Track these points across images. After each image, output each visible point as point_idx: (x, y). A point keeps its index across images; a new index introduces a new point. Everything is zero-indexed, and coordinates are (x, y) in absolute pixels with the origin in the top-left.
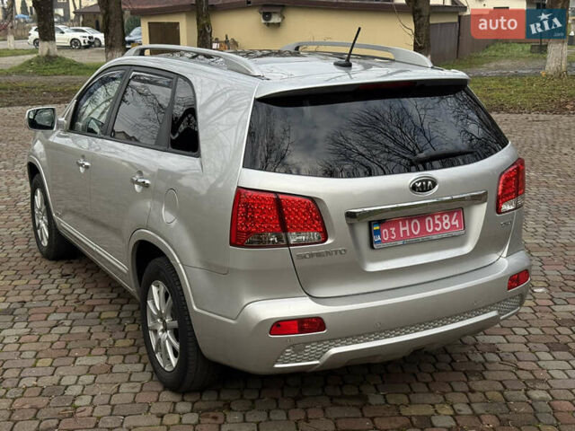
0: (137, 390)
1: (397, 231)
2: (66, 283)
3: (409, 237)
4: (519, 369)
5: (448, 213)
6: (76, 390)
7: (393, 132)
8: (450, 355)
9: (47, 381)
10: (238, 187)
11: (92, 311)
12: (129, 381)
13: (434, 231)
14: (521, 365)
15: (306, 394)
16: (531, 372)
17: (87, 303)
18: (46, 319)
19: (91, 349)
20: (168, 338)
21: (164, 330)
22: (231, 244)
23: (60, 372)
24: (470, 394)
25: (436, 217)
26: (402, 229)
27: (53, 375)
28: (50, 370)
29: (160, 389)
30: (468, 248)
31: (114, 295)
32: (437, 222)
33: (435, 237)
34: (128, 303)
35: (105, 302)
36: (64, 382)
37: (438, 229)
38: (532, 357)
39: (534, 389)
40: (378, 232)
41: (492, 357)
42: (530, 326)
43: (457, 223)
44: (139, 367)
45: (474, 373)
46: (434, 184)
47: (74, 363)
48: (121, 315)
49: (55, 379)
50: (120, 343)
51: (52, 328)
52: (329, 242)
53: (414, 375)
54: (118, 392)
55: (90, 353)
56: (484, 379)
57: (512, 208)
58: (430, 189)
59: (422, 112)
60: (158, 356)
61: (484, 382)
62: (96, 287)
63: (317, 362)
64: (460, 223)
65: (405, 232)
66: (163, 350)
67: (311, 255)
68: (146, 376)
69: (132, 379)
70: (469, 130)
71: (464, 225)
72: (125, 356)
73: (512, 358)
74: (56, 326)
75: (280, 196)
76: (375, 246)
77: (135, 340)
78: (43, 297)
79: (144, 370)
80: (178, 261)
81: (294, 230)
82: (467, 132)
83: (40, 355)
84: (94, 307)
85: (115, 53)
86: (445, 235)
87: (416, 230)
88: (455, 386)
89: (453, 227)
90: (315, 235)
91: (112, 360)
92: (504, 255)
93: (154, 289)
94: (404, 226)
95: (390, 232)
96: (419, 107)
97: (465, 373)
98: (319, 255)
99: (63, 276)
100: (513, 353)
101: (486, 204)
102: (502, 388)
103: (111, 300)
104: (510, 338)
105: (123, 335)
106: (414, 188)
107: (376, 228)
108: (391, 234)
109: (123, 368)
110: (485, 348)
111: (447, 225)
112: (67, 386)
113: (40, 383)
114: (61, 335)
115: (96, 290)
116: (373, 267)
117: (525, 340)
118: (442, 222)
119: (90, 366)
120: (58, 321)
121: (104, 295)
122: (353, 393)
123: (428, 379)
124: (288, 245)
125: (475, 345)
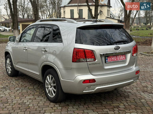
0: (44, 103)
1: (111, 59)
2: (17, 81)
3: (114, 61)
4: (137, 96)
5: (122, 55)
6: (28, 103)
7: (105, 38)
8: (119, 94)
9: (20, 102)
10: (74, 48)
11: (26, 87)
12: (41, 101)
13: (119, 59)
14: (137, 95)
15: (87, 102)
16: (140, 96)
17: (24, 85)
18: (15, 89)
19: (29, 95)
20: (52, 89)
21: (51, 87)
22: (72, 62)
23: (22, 100)
24: (127, 101)
25: (120, 56)
26: (112, 59)
27: (21, 100)
28: (20, 99)
29: (50, 102)
30: (127, 64)
31: (31, 84)
32: (120, 57)
33: (120, 61)
34: (35, 85)
35: (29, 85)
36: (24, 101)
37: (120, 59)
38: (139, 94)
39: (142, 100)
40: (107, 59)
41: (129, 94)
42: (137, 88)
43: (124, 58)
44: (43, 98)
45: (126, 97)
46: (119, 48)
47: (25, 98)
48: (34, 88)
49: (22, 101)
50: (36, 93)
51: (17, 91)
52: (96, 61)
53: (112, 98)
54: (39, 103)
55: (29, 96)
56: (129, 98)
57: (135, 55)
58: (119, 49)
59: (111, 33)
60: (49, 94)
61: (129, 99)
62: (25, 82)
63: (93, 91)
64: (125, 58)
65: (113, 59)
66: (51, 92)
67: (92, 64)
68: (45, 100)
69: (42, 100)
70: (123, 38)
71: (126, 58)
72: (38, 96)
73: (134, 94)
74: (18, 90)
75: (85, 50)
76: (106, 62)
77: (40, 93)
78: (12, 85)
79: (44, 99)
80: (57, 68)
81: (88, 58)
82: (122, 39)
83: (16, 96)
84: (26, 86)
85: (16, 31)
86: (122, 61)
87: (115, 59)
88: (123, 100)
89: (123, 59)
90: (93, 59)
91: (35, 97)
92: (134, 66)
93: (48, 77)
94: (113, 58)
95: (110, 59)
96: (110, 32)
97: (124, 97)
98: (94, 64)
99: (16, 80)
100: (135, 93)
101: (130, 54)
102: (134, 100)
103: (31, 85)
104: (133, 90)
105: (36, 92)
106: (115, 49)
107: (107, 58)
108: (110, 60)
109: (39, 98)
110: (127, 92)
111: (122, 58)
112: (25, 103)
113: (18, 102)
114: (20, 92)
115: (25, 83)
116: (106, 67)
117: (136, 90)
118: (121, 57)
119: (30, 98)
120: (18, 89)
121: (28, 84)
122: (98, 102)
123: (116, 98)
124: (87, 61)
125: (125, 92)
